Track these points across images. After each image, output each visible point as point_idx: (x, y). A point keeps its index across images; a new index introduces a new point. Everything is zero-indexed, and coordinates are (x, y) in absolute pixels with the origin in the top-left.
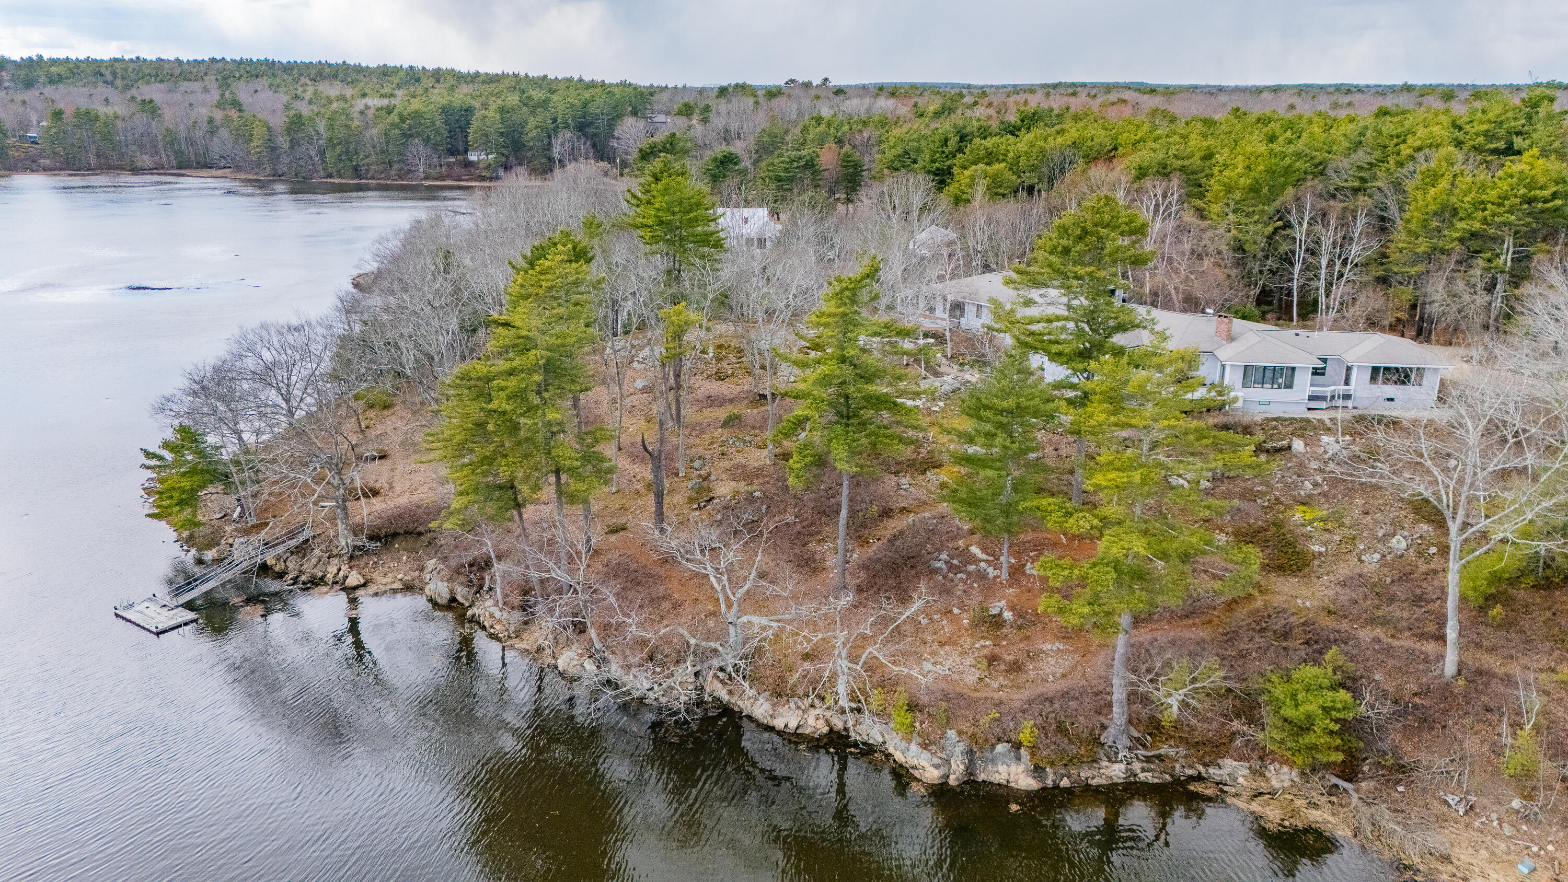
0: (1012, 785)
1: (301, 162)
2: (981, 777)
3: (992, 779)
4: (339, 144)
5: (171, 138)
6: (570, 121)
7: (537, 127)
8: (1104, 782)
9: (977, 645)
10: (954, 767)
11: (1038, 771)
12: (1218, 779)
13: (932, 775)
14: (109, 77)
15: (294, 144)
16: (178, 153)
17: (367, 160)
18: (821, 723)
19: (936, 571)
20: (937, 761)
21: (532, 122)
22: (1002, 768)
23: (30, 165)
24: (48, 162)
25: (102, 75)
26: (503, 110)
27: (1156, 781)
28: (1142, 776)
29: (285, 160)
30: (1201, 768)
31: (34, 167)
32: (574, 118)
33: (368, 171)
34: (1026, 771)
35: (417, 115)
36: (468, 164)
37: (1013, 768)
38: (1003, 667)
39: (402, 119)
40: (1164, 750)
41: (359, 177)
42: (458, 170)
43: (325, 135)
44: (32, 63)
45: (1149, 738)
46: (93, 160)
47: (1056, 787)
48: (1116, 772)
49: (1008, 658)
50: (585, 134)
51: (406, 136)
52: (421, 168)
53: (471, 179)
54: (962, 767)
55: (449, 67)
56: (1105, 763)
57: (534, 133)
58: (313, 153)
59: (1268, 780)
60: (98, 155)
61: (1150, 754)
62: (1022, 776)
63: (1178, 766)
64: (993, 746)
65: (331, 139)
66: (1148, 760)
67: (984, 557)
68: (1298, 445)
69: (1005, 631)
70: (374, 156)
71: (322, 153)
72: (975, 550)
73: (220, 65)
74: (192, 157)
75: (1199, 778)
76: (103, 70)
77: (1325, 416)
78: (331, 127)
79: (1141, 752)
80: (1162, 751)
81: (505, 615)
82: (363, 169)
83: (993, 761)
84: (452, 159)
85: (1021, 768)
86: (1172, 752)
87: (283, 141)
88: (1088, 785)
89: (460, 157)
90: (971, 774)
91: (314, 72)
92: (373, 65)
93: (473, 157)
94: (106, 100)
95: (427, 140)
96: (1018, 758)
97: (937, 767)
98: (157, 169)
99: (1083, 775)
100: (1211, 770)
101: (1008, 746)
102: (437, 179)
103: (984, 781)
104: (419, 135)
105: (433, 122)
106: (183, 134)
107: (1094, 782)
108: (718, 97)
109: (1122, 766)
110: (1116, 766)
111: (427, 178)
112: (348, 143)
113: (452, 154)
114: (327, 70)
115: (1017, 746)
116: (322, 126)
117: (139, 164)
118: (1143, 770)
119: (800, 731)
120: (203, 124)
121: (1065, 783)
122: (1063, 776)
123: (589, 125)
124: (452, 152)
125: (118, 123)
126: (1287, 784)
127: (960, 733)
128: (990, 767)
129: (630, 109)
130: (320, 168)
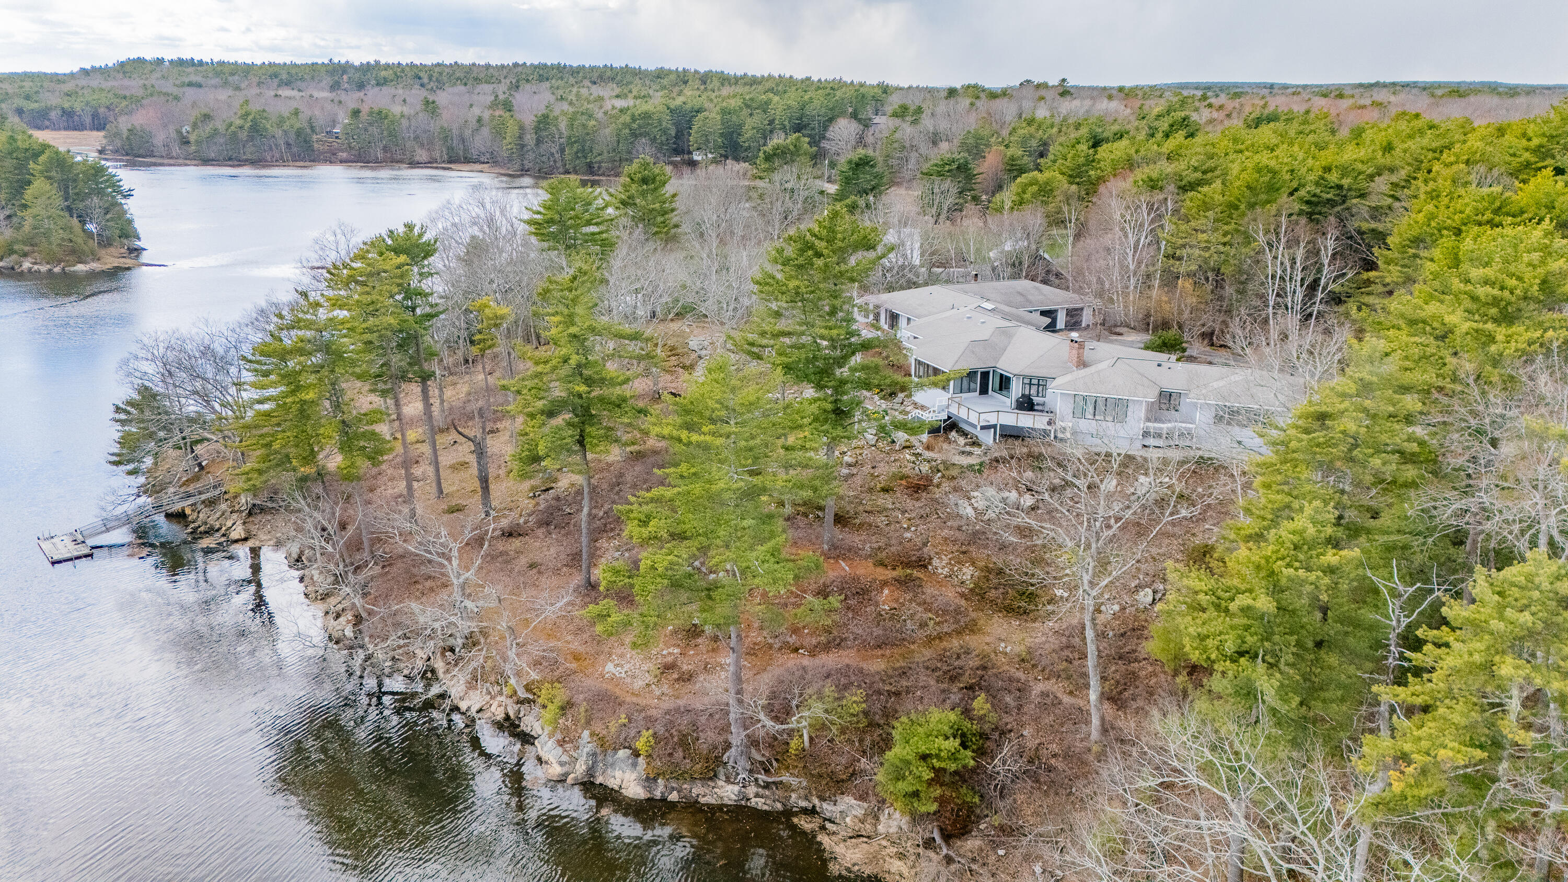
0: (624, 792)
1: (544, 159)
2: (599, 780)
3: (608, 783)
4: (575, 142)
5: (446, 136)
6: (786, 123)
7: (754, 128)
8: (713, 802)
10: (577, 766)
11: (649, 781)
12: (828, 815)
13: (555, 772)
14: (426, 80)
15: (539, 142)
16: (450, 149)
17: (599, 158)
18: (500, 710)
20: (565, 758)
21: (750, 123)
22: (618, 773)
23: (330, 158)
24: (344, 155)
25: (420, 78)
26: (724, 112)
27: (765, 808)
28: (754, 801)
29: (531, 156)
30: (816, 801)
31: (333, 159)
32: (791, 119)
33: (599, 168)
34: (638, 779)
35: (646, 116)
36: (693, 164)
37: (628, 776)
38: (676, 676)
39: (634, 119)
40: (786, 778)
41: (593, 173)
43: (566, 133)
44: (366, 68)
45: (775, 763)
46: (380, 155)
47: (663, 800)
48: (730, 793)
49: (685, 667)
51: (635, 135)
54: (584, 767)
55: (719, 70)
56: (721, 783)
57: (750, 134)
58: (554, 150)
59: (876, 824)
60: (385, 150)
61: (770, 780)
62: (632, 784)
63: (794, 796)
64: (615, 750)
65: (570, 138)
66: (767, 786)
69: (700, 640)
70: (606, 154)
71: (562, 150)
73: (520, 69)
74: (461, 153)
76: (422, 74)
78: (571, 126)
79: (762, 777)
80: (783, 779)
82: (596, 166)
83: (613, 765)
84: (677, 159)
85: (634, 776)
86: (794, 781)
87: (530, 139)
88: (697, 802)
89: (686, 157)
90: (591, 776)
91: (596, 75)
92: (652, 68)
93: (696, 157)
94: (404, 101)
95: (654, 140)
96: (634, 765)
97: (562, 764)
98: (430, 163)
99: (695, 791)
100: (825, 805)
101: (628, 752)
103: (601, 784)
104: (646, 134)
105: (660, 121)
106: (455, 132)
107: (702, 800)
108: (946, 98)
109: (736, 788)
110: (730, 787)
112: (584, 141)
114: (609, 73)
115: (636, 754)
116: (563, 125)
117: (417, 158)
118: (757, 795)
120: (473, 123)
121: (674, 797)
122: (673, 789)
123: (807, 126)
124: (677, 152)
125: (405, 122)
126: (893, 830)
127: (592, 734)
128: (609, 771)
129: (850, 110)
130: (559, 164)
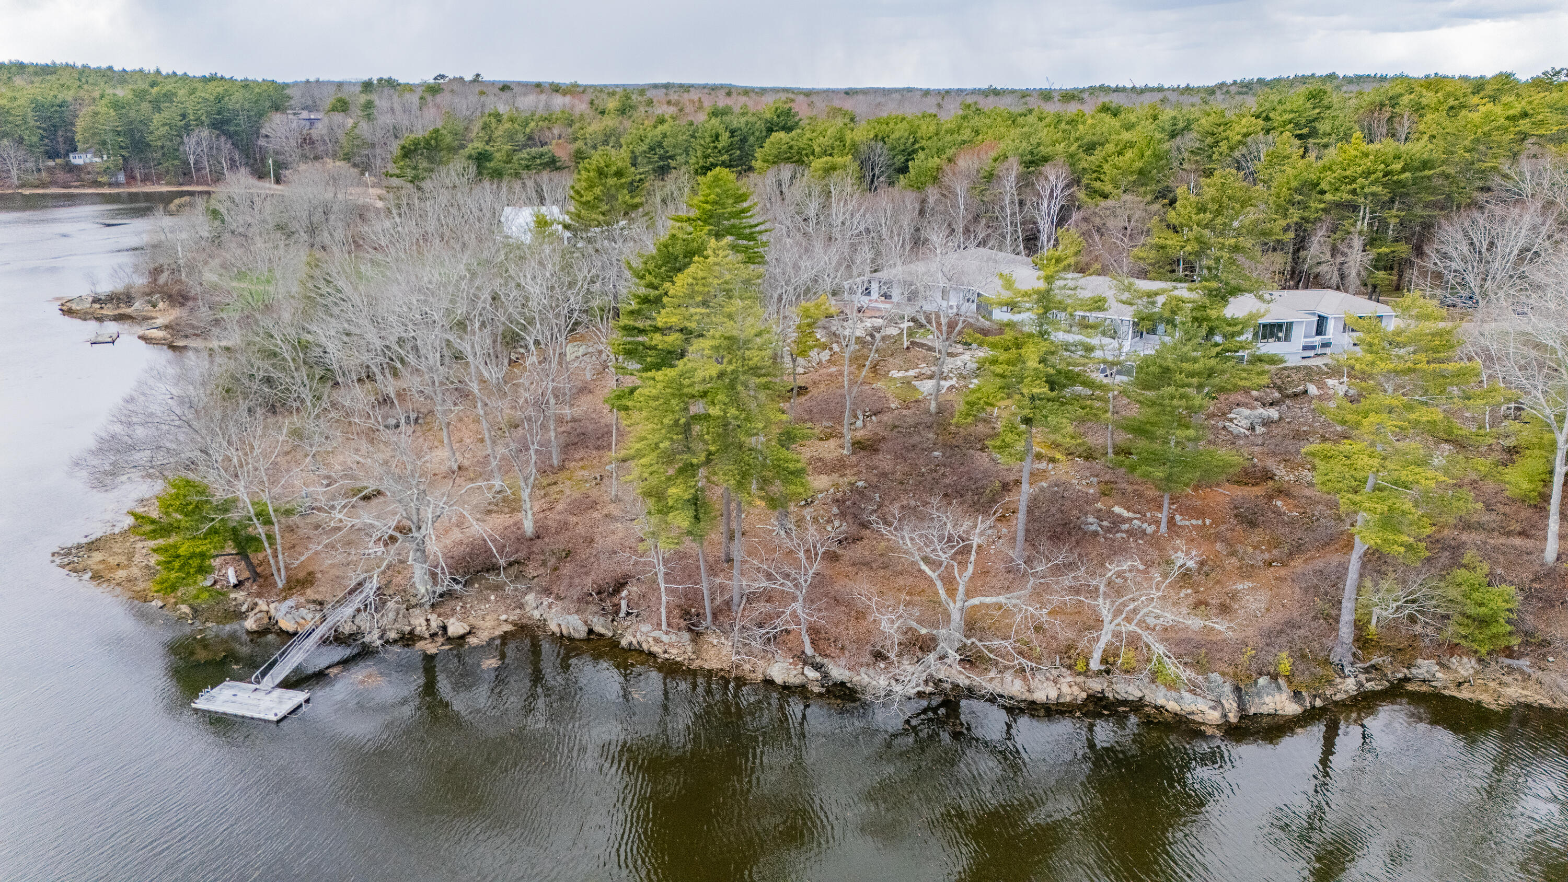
0: (1280, 712)
2: (1252, 711)
3: (1261, 711)
6: (203, 118)
7: (165, 125)
8: (1345, 696)
9: (1182, 595)
10: (1227, 706)
11: (1297, 695)
12: (1422, 677)
13: (1214, 716)
18: (1076, 690)
19: (1096, 534)
20: (1212, 704)
21: (157, 119)
22: (1268, 699)
26: (115, 105)
27: (1380, 688)
28: (1369, 686)
30: (1405, 671)
32: (208, 114)
34: (1288, 698)
36: (73, 169)
37: (1277, 697)
38: (1215, 610)
40: (1376, 660)
42: (61, 176)
45: (1360, 652)
47: (1312, 708)
48: (1348, 686)
49: (1214, 602)
50: (224, 132)
52: (14, 173)
53: (83, 186)
54: (1235, 705)
56: (1339, 680)
57: (163, 131)
59: (1456, 671)
61: (1366, 665)
62: (1287, 703)
63: (1389, 672)
64: (1256, 682)
66: (1366, 671)
67: (1130, 515)
68: (1313, 389)
72: (1117, 509)
75: (1407, 680)
77: (1319, 362)
79: (1360, 665)
80: (1373, 662)
81: (674, 637)
83: (1259, 694)
84: (51, 163)
85: (1284, 696)
86: (1380, 661)
88: (1334, 701)
89: (62, 161)
90: (1243, 710)
93: (77, 160)
95: (19, 141)
96: (1279, 687)
97: (1214, 709)
99: (1328, 693)
100: (1414, 671)
101: (1268, 678)
102: (37, 187)
103: (1255, 714)
105: (24, 118)
107: (1338, 697)
109: (1352, 680)
110: (1348, 681)
111: (22, 186)
113: (50, 157)
115: (1276, 677)
118: (1368, 680)
119: (1061, 701)
121: (1318, 703)
122: (1315, 697)
123: (228, 121)
124: (52, 154)
127: (1223, 674)
128: (1257, 700)
129: (270, 104)
